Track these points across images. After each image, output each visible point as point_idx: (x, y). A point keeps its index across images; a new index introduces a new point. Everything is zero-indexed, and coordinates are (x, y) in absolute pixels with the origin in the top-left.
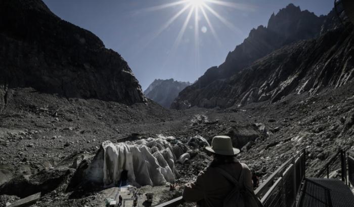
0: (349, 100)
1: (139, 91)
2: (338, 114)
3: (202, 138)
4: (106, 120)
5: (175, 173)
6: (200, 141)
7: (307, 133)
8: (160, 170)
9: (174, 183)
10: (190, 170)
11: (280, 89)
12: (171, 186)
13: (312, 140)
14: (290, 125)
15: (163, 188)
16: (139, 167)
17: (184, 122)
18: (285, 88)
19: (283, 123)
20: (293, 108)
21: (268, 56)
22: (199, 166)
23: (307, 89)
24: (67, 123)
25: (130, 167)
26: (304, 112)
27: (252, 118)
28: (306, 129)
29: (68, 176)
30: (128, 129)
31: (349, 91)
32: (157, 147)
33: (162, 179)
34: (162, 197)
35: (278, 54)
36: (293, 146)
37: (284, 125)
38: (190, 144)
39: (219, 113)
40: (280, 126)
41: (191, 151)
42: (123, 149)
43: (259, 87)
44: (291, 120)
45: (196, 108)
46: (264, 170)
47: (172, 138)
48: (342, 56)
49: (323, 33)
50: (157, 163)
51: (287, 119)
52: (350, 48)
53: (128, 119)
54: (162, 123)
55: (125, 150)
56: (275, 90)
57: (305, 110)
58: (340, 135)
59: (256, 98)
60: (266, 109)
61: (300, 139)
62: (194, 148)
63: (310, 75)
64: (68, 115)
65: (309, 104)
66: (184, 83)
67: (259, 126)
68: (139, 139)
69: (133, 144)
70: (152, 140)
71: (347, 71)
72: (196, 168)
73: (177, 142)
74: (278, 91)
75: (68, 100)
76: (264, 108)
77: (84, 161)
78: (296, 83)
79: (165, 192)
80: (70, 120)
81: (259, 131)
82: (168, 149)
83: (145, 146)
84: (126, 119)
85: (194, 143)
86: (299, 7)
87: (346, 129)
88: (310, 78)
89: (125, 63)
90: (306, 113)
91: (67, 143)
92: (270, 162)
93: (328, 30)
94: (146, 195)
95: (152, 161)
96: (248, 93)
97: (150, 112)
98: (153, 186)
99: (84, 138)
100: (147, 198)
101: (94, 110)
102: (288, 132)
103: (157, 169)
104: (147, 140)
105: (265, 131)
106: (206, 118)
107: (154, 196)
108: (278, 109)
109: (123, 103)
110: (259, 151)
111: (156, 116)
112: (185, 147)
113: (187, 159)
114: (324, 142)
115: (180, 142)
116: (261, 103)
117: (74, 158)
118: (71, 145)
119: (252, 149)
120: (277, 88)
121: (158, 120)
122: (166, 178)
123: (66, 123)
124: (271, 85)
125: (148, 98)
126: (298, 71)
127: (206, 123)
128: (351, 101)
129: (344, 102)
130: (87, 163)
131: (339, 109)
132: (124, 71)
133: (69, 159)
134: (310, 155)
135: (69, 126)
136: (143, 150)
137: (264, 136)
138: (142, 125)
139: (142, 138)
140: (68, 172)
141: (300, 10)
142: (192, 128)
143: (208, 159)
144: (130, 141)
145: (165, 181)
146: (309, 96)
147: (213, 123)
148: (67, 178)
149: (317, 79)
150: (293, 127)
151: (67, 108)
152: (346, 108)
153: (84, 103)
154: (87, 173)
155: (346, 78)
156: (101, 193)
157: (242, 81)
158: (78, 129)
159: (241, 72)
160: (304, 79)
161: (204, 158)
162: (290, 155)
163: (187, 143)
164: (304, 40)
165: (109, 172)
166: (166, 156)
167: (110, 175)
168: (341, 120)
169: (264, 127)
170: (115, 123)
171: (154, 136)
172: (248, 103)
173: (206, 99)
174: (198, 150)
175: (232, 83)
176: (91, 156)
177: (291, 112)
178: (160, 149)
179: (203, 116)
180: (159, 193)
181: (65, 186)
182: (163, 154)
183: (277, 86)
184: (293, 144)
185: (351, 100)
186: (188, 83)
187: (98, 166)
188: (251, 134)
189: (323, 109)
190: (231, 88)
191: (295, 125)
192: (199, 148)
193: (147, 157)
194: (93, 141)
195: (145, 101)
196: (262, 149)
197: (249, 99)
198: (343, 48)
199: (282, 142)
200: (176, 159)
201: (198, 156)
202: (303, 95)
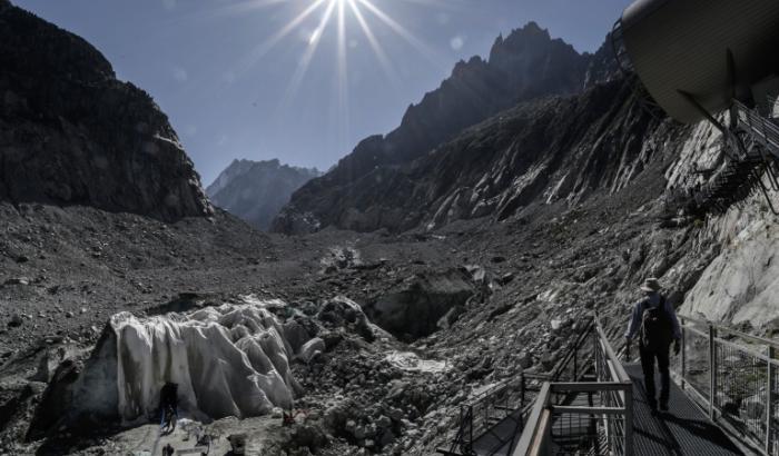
0: (632, 217)
1: (194, 188)
2: (616, 244)
3: (349, 302)
4: (111, 259)
5: (293, 385)
6: (348, 310)
7: (565, 283)
8: (256, 380)
9: (290, 409)
10: (328, 377)
11: (513, 192)
12: (285, 416)
13: (576, 297)
14: (532, 267)
15: (267, 422)
16: (204, 375)
17: (304, 264)
18: (524, 191)
19: (520, 264)
20: (537, 234)
21: (490, 121)
22: (348, 367)
23: (563, 193)
24: (13, 265)
25: (181, 375)
26: (558, 241)
27: (458, 255)
28: (564, 274)
29: (29, 401)
30: (169, 282)
31: (632, 199)
32: (246, 325)
33: (261, 402)
34: (266, 442)
35: (509, 118)
36: (540, 311)
37: (521, 269)
38: (324, 318)
39: (386, 242)
40: (514, 270)
41: (328, 332)
42: (163, 331)
43: (472, 186)
44: (536, 256)
45: (330, 231)
46: (488, 364)
47: (277, 302)
48: (619, 133)
49: (588, 85)
50: (248, 365)
51: (527, 255)
52: (631, 119)
53: (167, 259)
54: (252, 267)
55: (167, 335)
56: (505, 195)
57: (559, 236)
58: (622, 284)
59: (465, 210)
60: (485, 235)
61: (553, 296)
62: (334, 326)
63: (567, 166)
64: (15, 245)
65: (566, 224)
66: (305, 170)
67: (474, 271)
68: (199, 307)
69: (186, 320)
70: (232, 309)
71: (628, 163)
72: (341, 371)
73: (292, 312)
74: (509, 195)
75: (17, 208)
76: (482, 232)
77: (68, 363)
78: (543, 181)
79: (271, 430)
80: (22, 260)
81: (473, 282)
82: (271, 331)
83: (217, 324)
84: (162, 258)
85: (333, 313)
86: (546, 31)
87: (632, 274)
88: (569, 172)
89: (163, 118)
90: (561, 242)
91: (15, 317)
92: (499, 346)
93: (597, 82)
94: (229, 439)
95: (234, 359)
96: (449, 199)
97: (222, 241)
98: (243, 418)
99: (57, 305)
100: (232, 445)
101: (80, 235)
102: (530, 281)
103: (249, 377)
104: (219, 311)
105: (486, 282)
106: (356, 255)
107: (247, 440)
108: (510, 234)
109: (153, 217)
110: (475, 326)
111: (236, 250)
112: (312, 325)
113: (317, 352)
114: (598, 299)
115: (299, 313)
116: (478, 221)
117: (40, 356)
118: (26, 322)
119: (459, 323)
120: (508, 190)
121: (240, 259)
122: (270, 398)
123: (12, 268)
124: (496, 181)
125: (216, 205)
126: (548, 157)
127: (357, 267)
128: (636, 220)
129: (624, 221)
130: (75, 368)
131: (617, 235)
132: (158, 136)
133: (25, 359)
134: (574, 326)
135: (20, 274)
136: (212, 334)
137: (484, 293)
138: (201, 272)
139: (206, 305)
140: (28, 391)
141: (549, 37)
142: (323, 279)
143: (366, 349)
144: (177, 312)
145: (269, 405)
146: (567, 208)
147: (375, 267)
148: (26, 405)
149: (580, 175)
150: (539, 273)
151: (13, 228)
152: (629, 232)
153: (56, 215)
154: (75, 393)
155: (626, 176)
156: (117, 440)
157: (436, 170)
158: (43, 283)
159: (434, 151)
160: (558, 173)
161: (357, 348)
162: (536, 330)
163: (317, 315)
164: (557, 96)
165: (132, 387)
166: (269, 347)
167: (135, 396)
168: (624, 257)
169: (484, 272)
170: (135, 266)
171: (235, 300)
172: (449, 220)
173: (356, 211)
174: (342, 330)
175: (415, 175)
176: (81, 352)
177: (534, 241)
178: (253, 332)
179: (349, 249)
180: (257, 433)
181: (22, 426)
182: (260, 343)
183: (508, 186)
184: (540, 306)
185: (636, 216)
186: (315, 170)
187: (103, 375)
188: (458, 289)
189: (591, 234)
190: (413, 186)
191: (544, 267)
192: (346, 326)
193: (223, 351)
194: (81, 313)
195: (210, 214)
196: (482, 320)
197: (450, 212)
198: (621, 119)
199: (519, 304)
200: (291, 351)
201: (343, 343)
202: (557, 206)
